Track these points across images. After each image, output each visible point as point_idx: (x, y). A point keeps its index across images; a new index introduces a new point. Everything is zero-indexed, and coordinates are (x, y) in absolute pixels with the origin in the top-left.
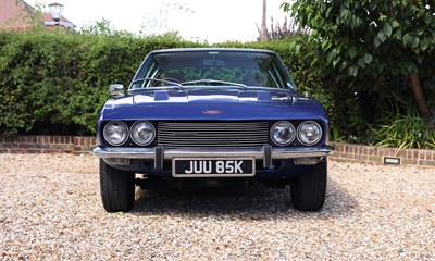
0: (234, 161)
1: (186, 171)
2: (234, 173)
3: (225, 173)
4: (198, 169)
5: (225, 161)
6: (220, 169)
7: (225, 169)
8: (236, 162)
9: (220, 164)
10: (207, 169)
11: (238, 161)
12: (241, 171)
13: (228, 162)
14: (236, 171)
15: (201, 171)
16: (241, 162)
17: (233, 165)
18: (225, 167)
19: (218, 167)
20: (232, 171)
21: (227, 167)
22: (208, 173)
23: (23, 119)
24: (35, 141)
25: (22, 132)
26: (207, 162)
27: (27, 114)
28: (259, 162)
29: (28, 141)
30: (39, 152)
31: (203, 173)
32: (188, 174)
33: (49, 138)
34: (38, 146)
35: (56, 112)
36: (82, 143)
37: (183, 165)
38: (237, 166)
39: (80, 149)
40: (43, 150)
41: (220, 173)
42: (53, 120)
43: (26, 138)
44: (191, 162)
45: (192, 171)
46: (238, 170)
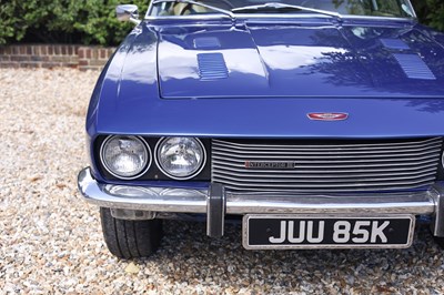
0: (372, 221)
1: (272, 239)
2: (368, 242)
3: (350, 242)
4: (296, 235)
5: (353, 222)
6: (341, 236)
7: (352, 236)
8: (375, 223)
9: (342, 227)
10: (315, 235)
11: (381, 222)
12: (384, 239)
13: (358, 224)
14: (373, 240)
15: (301, 239)
16: (386, 224)
17: (369, 228)
18: (351, 232)
19: (337, 231)
20: (365, 239)
21: (356, 231)
22: (316, 243)
23: (11, 25)
24: (29, 52)
25: (12, 41)
26: (316, 223)
27: (15, 20)
28: (424, 223)
29: (21, 52)
30: (36, 66)
31: (305, 242)
32: (275, 243)
33: (47, 48)
34: (35, 59)
35: (52, 16)
36: (89, 56)
37: (266, 228)
38: (378, 231)
39: (85, 63)
40: (40, 63)
41: (340, 242)
42: (51, 26)
43: (18, 48)
44: (283, 223)
45: (282, 239)
46: (378, 237)
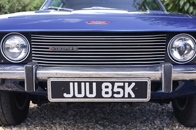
0: (124, 82)
1: (65, 95)
2: (123, 97)
3: (112, 97)
4: (80, 92)
5: (113, 83)
6: (107, 93)
7: (113, 93)
8: (127, 84)
9: (107, 87)
10: (91, 92)
11: (130, 83)
12: (133, 95)
13: (116, 85)
14: (126, 96)
15: (83, 95)
16: (133, 84)
17: (123, 88)
18: (112, 90)
19: (104, 90)
20: (121, 95)
21: (116, 90)
22: (92, 97)
26: (91, 83)
28: (156, 85)
31: (85, 97)
32: (67, 98)
37: (61, 87)
38: (129, 90)
41: (106, 97)
44: (71, 84)
45: (71, 95)
46: (129, 94)
